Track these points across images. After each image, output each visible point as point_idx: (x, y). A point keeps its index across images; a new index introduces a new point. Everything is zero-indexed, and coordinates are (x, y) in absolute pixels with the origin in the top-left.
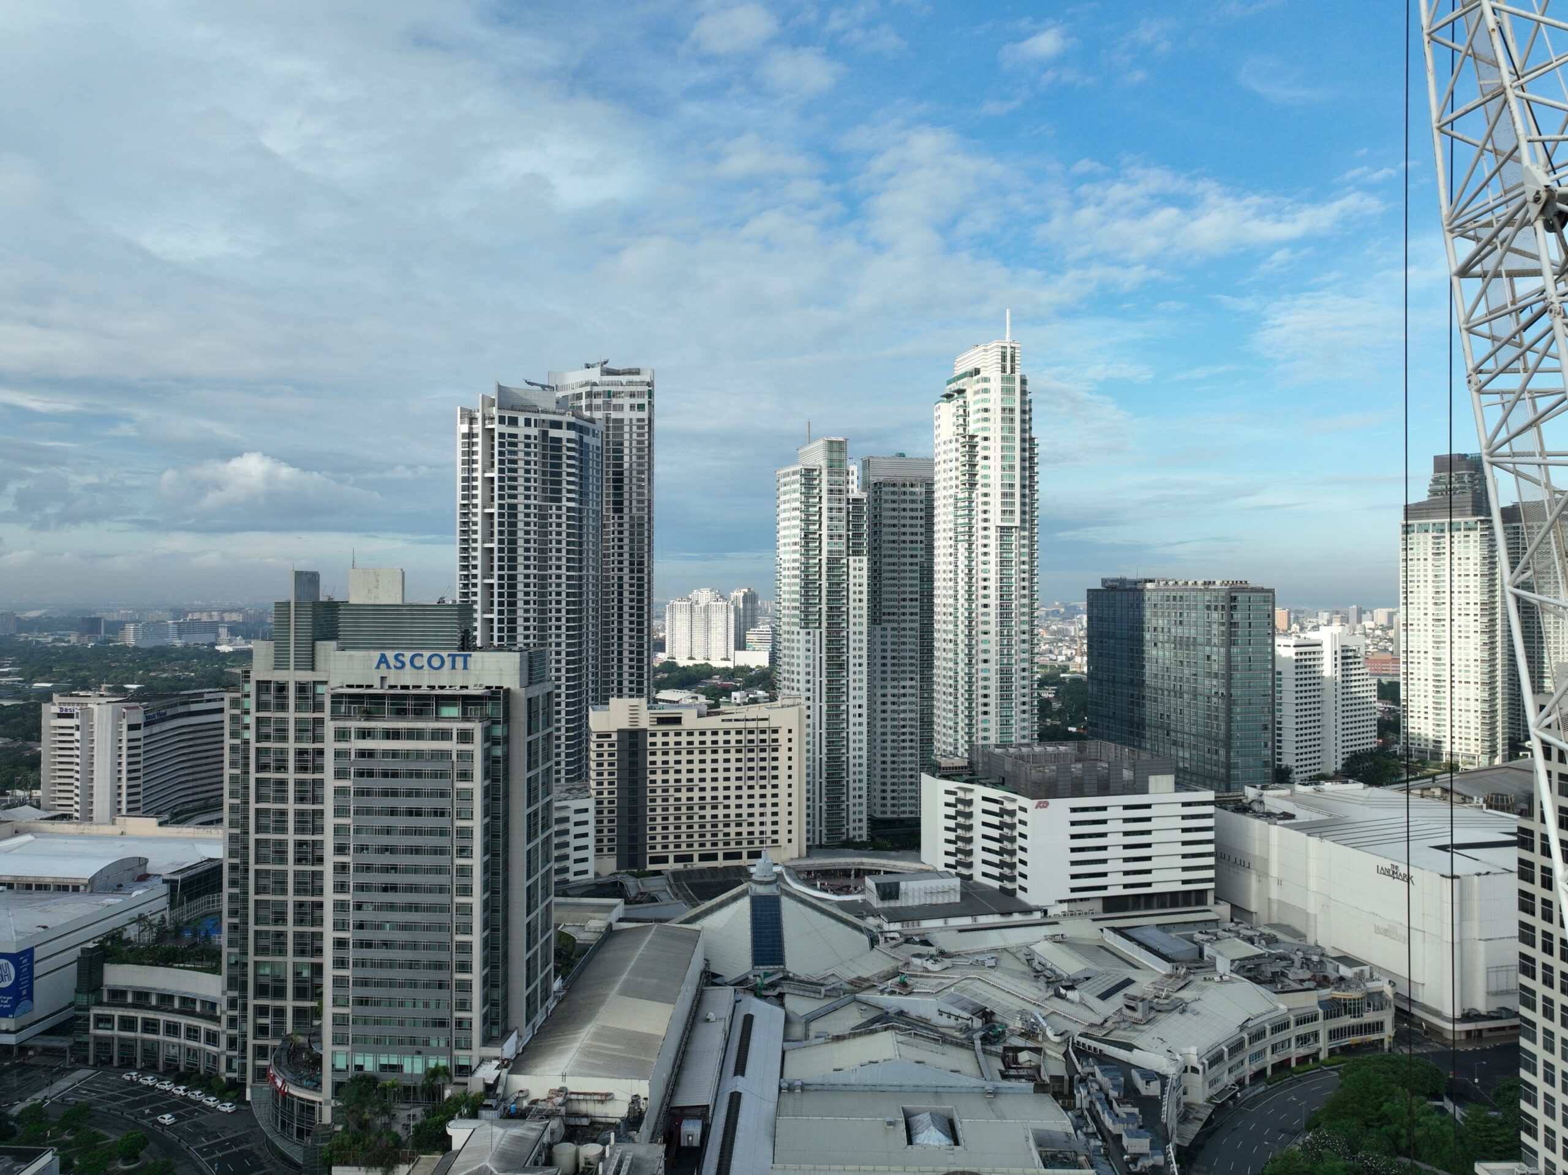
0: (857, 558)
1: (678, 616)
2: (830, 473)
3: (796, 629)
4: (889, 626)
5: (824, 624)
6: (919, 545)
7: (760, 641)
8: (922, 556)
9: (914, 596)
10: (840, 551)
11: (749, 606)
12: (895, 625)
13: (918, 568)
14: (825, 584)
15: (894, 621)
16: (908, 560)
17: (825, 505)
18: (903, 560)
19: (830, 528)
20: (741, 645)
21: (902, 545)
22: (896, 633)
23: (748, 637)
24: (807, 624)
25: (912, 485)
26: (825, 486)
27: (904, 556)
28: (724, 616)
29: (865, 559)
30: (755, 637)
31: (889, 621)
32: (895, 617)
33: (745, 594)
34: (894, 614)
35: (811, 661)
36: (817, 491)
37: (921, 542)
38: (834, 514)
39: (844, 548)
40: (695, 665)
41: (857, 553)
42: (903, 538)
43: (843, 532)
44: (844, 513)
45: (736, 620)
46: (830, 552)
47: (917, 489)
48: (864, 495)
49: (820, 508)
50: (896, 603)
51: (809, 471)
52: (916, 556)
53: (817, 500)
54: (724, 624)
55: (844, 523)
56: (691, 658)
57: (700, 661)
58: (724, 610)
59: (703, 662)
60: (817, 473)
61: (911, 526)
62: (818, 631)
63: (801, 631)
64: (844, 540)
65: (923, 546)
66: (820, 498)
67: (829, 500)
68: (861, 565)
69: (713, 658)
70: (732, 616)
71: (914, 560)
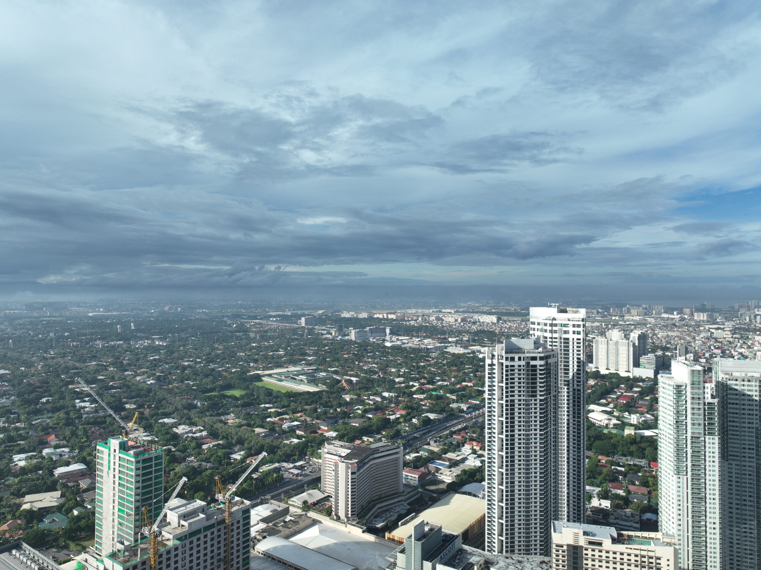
0: (711, 437)
1: (600, 346)
2: (692, 388)
3: (672, 473)
4: (734, 463)
5: (689, 473)
6: (754, 417)
7: (649, 363)
8: (757, 423)
9: (752, 447)
10: (699, 433)
11: (641, 341)
12: (738, 463)
13: (754, 430)
14: (689, 451)
15: (737, 460)
16: (747, 425)
17: (689, 406)
18: (743, 425)
19: (692, 419)
20: (637, 364)
21: (742, 416)
22: (739, 467)
23: (641, 360)
24: (679, 472)
25: (749, 381)
26: (689, 395)
27: (744, 423)
28: (626, 348)
29: (717, 438)
30: (645, 361)
31: (734, 460)
32: (738, 458)
33: (639, 335)
34: (737, 456)
35: (681, 494)
36: (684, 397)
37: (756, 415)
38: (695, 411)
39: (702, 431)
40: (610, 373)
41: (710, 434)
42: (743, 412)
43: (702, 422)
44: (702, 411)
45: (634, 351)
46: (693, 433)
47: (753, 383)
48: (716, 401)
49: (686, 407)
50: (739, 450)
51: (679, 386)
52: (753, 423)
53: (684, 403)
54: (626, 352)
55: (702, 417)
56: (608, 369)
57: (613, 371)
58: (627, 345)
59: (615, 372)
60: (684, 387)
61: (749, 405)
62: (685, 477)
63: (674, 475)
64: (702, 427)
65: (758, 417)
66: (686, 402)
67: (692, 403)
68: (714, 441)
69: (620, 370)
70: (631, 349)
71: (751, 425)
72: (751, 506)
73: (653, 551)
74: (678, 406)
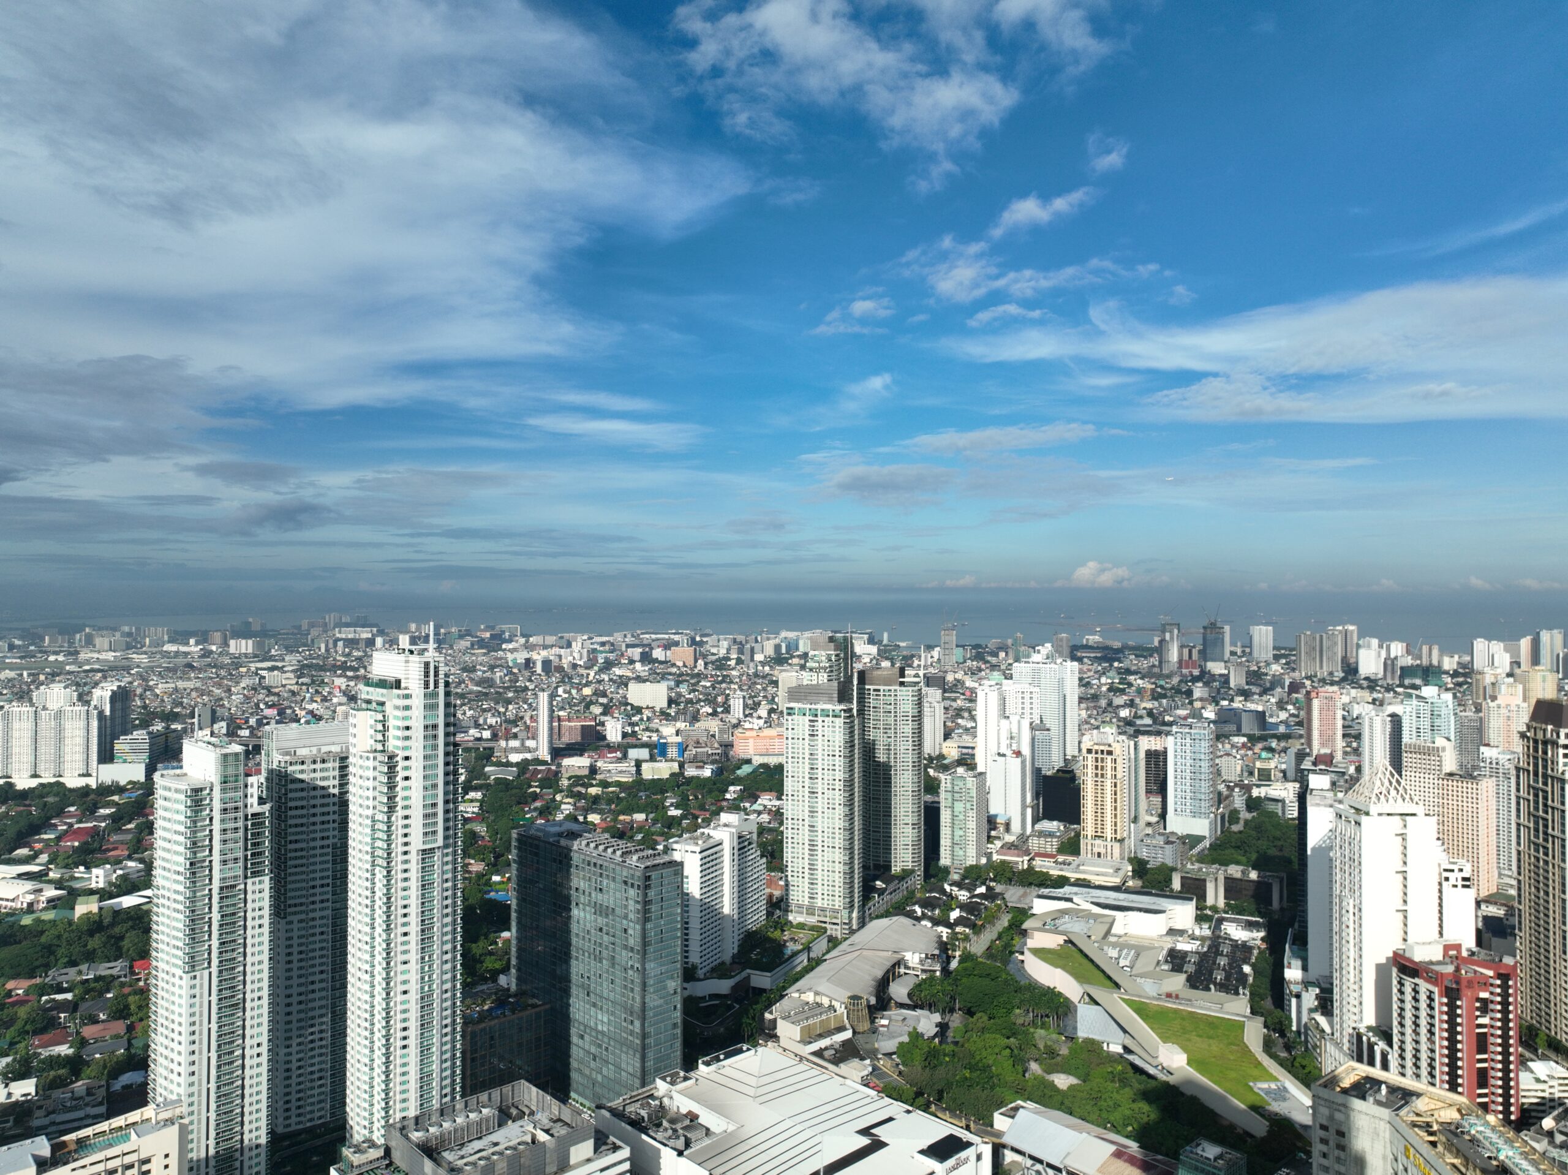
0: (257, 879)
1: (16, 725)
2: (224, 790)
3: (179, 972)
4: (295, 918)
5: (215, 962)
6: (331, 825)
7: (134, 751)
8: (334, 837)
9: (325, 882)
10: (235, 877)
11: (119, 705)
12: (303, 916)
13: (330, 850)
14: (216, 916)
15: (301, 912)
16: (319, 843)
17: (217, 826)
18: (312, 844)
19: (223, 853)
20: (107, 756)
21: (312, 828)
22: (304, 925)
23: (117, 747)
24: (193, 966)
25: (324, 761)
26: (217, 805)
27: (314, 839)
28: (82, 724)
29: (267, 879)
30: (126, 747)
31: (295, 913)
32: (303, 908)
33: (113, 692)
34: (301, 904)
35: (197, 1009)
36: (207, 812)
37: (334, 821)
38: (229, 835)
39: (241, 873)
40: (42, 785)
41: (255, 874)
42: (312, 820)
43: (240, 854)
44: (241, 833)
45: (100, 728)
46: (223, 879)
47: (330, 765)
48: (266, 808)
49: (211, 831)
50: (304, 892)
51: (197, 791)
52: (328, 838)
53: (207, 822)
54: (83, 733)
55: (241, 844)
56: (35, 776)
57: (48, 778)
58: (83, 716)
59: (53, 780)
60: (208, 791)
61: (323, 805)
62: (206, 972)
63: (184, 975)
64: (241, 864)
65: (336, 825)
66: (211, 819)
67: (223, 821)
68: (261, 886)
69: (67, 773)
70: (95, 724)
71: (325, 842)
72: (323, 989)
73: (134, 1151)
74: (195, 832)
